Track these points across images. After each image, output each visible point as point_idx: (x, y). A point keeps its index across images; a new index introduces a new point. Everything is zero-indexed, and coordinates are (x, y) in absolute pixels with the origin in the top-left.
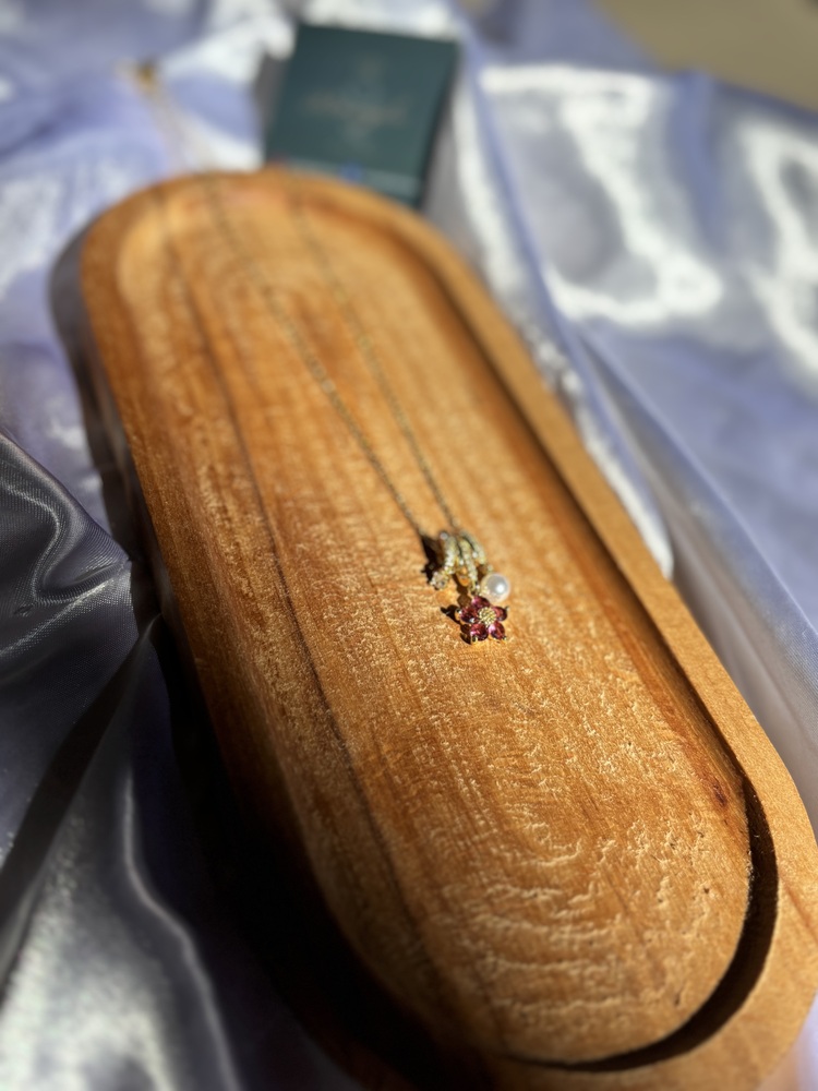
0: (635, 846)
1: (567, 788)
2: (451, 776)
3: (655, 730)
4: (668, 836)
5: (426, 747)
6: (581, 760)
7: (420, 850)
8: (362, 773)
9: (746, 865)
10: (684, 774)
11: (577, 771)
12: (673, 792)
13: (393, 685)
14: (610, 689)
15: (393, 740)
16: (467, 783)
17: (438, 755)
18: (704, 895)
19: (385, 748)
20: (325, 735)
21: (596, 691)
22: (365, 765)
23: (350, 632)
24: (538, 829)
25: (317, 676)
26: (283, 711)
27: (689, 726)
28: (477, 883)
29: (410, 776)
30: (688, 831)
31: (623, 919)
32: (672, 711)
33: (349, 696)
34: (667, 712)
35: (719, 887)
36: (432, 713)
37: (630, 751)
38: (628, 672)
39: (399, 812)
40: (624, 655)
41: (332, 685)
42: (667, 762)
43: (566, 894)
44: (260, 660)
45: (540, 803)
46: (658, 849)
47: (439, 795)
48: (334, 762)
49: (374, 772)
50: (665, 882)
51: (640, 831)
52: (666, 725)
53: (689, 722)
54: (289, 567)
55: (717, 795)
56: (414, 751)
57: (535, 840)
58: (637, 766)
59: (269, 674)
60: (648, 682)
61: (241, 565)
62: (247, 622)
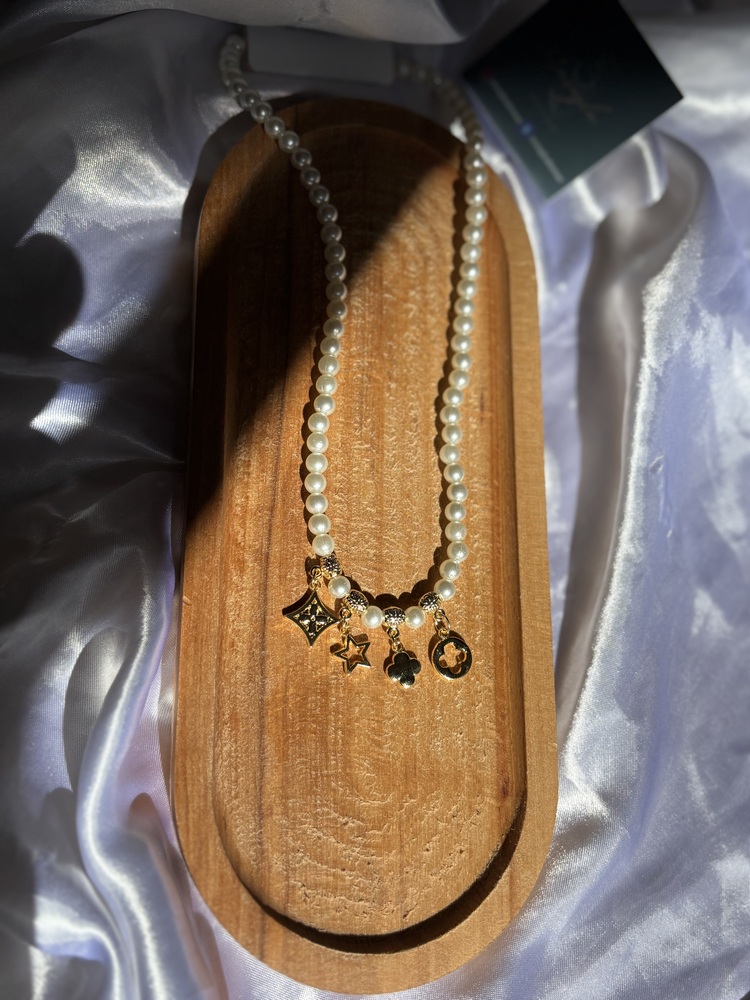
0: (428, 808)
1: (402, 754)
2: (327, 724)
3: (484, 729)
4: (454, 807)
5: (319, 697)
6: (422, 736)
7: (285, 769)
8: (269, 705)
9: (497, 843)
11: (414, 744)
12: (475, 777)
14: (468, 689)
15: (298, 686)
16: (336, 729)
17: (325, 706)
18: (458, 854)
19: (291, 690)
20: (254, 670)
21: (457, 687)
22: (272, 699)
23: (301, 593)
24: (369, 778)
25: (265, 623)
26: (233, 644)
27: (510, 733)
28: (313, 802)
29: (300, 716)
30: (470, 807)
31: (396, 854)
32: (503, 717)
33: (281, 644)
34: (501, 716)
35: (471, 852)
36: (334, 673)
37: (459, 739)
38: (487, 678)
39: (282, 739)
40: (491, 664)
41: (273, 633)
42: (481, 754)
43: (367, 827)
44: (230, 601)
45: (378, 759)
46: (443, 814)
47: (313, 735)
48: (253, 691)
49: (276, 706)
50: (434, 838)
51: (437, 798)
52: (494, 727)
53: (511, 730)
55: (503, 788)
56: (310, 699)
57: (363, 784)
58: (458, 751)
59: (232, 613)
60: (498, 690)
61: (243, 518)
62: (232, 567)
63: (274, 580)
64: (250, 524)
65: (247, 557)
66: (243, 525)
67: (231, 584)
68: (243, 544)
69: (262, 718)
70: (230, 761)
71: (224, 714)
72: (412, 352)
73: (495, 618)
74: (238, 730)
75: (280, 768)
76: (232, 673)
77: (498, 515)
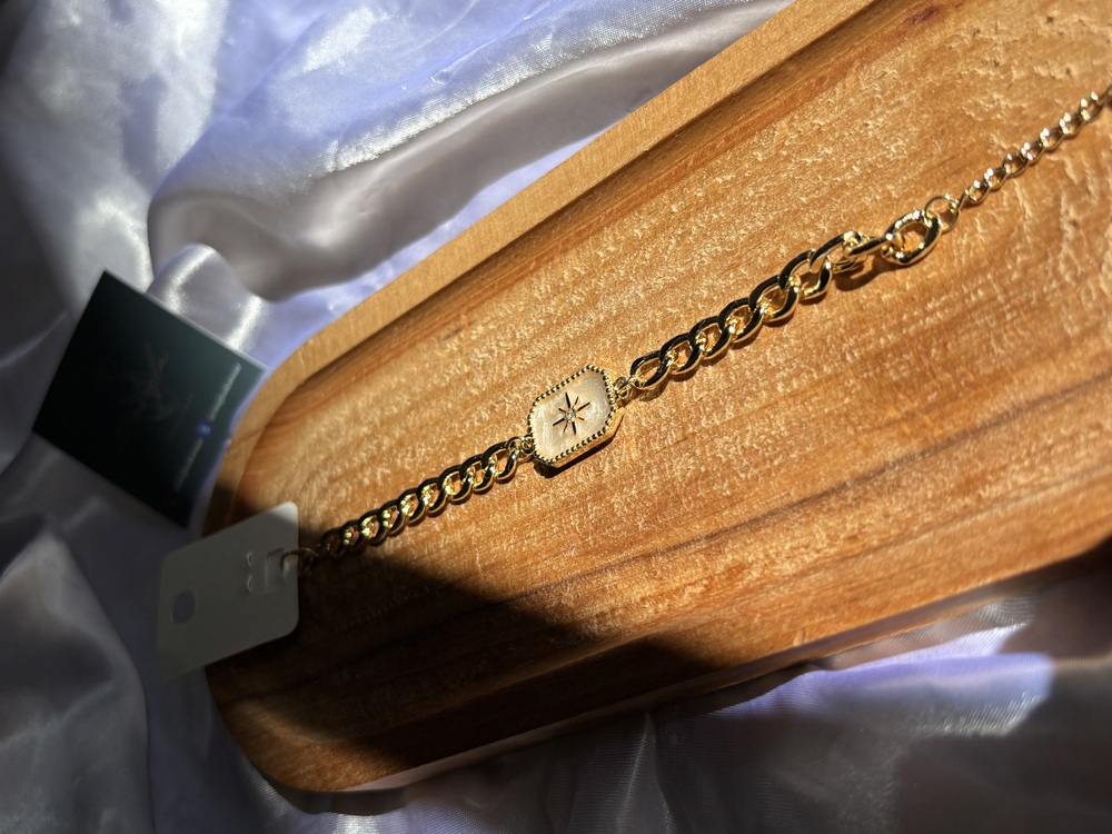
0: (998, 109)
2: (923, 332)
3: (848, 97)
4: (981, 72)
5: (888, 365)
6: (891, 180)
7: (1021, 365)
8: (926, 439)
10: (901, 59)
11: (907, 184)
12: (923, 71)
13: (810, 409)
14: (799, 151)
15: (882, 405)
16: (932, 313)
17: (898, 349)
18: (1056, 22)
19: (892, 413)
20: (881, 487)
21: (803, 168)
22: (916, 437)
23: (745, 463)
24: (983, 226)
25: (804, 500)
26: (852, 538)
27: (839, 58)
28: (1058, 294)
29: (927, 380)
30: (972, 49)
32: (822, 80)
33: (828, 460)
34: (823, 84)
36: (844, 359)
37: (874, 125)
38: (777, 133)
39: (973, 393)
40: (756, 139)
41: (814, 481)
42: (886, 80)
43: (1065, 187)
44: (789, 568)
46: (998, 83)
47: (949, 345)
48: (914, 474)
49: (925, 426)
50: (1042, 71)
51: (977, 105)
52: (840, 84)
53: (834, 59)
54: (668, 538)
55: (924, 19)
56: (895, 378)
57: (998, 228)
58: (894, 115)
59: (806, 557)
60: (787, 109)
61: (669, 595)
62: (740, 586)
63: (740, 513)
64: (675, 582)
65: (720, 569)
66: (679, 591)
67: (765, 577)
68: (705, 582)
69: (949, 442)
70: (1041, 463)
71: (966, 507)
72: (424, 450)
73: (694, 169)
74: (984, 473)
75: (1020, 374)
76: (896, 520)
77: (568, 240)
